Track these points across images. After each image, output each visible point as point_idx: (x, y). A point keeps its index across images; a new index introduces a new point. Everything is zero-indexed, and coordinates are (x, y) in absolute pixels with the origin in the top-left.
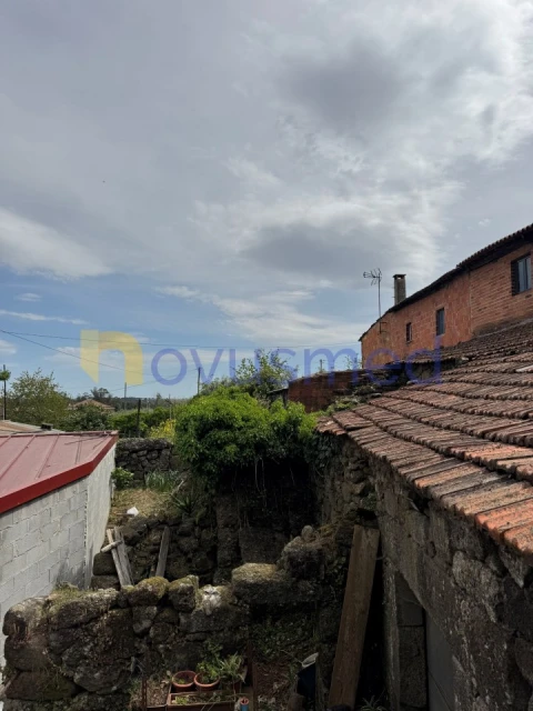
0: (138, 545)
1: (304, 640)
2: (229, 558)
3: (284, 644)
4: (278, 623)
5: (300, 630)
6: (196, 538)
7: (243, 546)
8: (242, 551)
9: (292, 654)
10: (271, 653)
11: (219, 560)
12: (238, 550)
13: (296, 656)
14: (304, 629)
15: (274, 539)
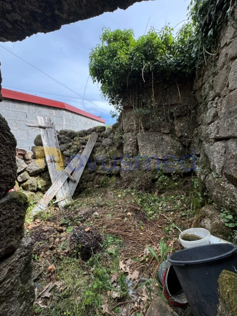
0: (75, 139)
1: (183, 210)
2: (131, 151)
3: (165, 210)
4: (163, 195)
5: (179, 202)
6: (110, 138)
7: (140, 144)
8: (140, 148)
9: (171, 219)
10: (153, 214)
11: (124, 153)
12: (137, 147)
13: (174, 222)
14: (183, 202)
15: (163, 139)
